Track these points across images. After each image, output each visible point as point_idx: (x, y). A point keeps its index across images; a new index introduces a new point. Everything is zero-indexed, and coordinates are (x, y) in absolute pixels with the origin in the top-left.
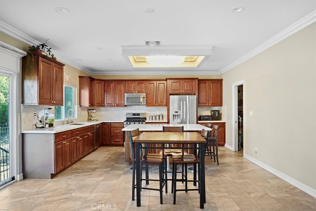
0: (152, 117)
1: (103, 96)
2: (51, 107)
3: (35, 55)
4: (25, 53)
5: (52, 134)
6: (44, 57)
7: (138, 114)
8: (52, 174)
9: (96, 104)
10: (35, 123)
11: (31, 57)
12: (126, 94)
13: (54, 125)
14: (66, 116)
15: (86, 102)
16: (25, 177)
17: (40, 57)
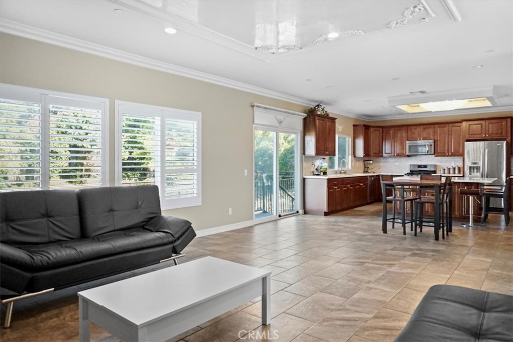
0: (445, 169)
1: (381, 145)
2: (325, 157)
3: (312, 115)
4: (306, 115)
5: (325, 179)
6: (319, 116)
7: (425, 166)
8: (325, 212)
9: (372, 154)
10: (312, 171)
11: (310, 118)
12: (407, 142)
13: (328, 174)
14: (339, 166)
15: (360, 152)
16: (305, 213)
17: (316, 117)
